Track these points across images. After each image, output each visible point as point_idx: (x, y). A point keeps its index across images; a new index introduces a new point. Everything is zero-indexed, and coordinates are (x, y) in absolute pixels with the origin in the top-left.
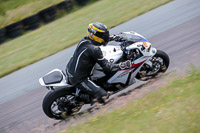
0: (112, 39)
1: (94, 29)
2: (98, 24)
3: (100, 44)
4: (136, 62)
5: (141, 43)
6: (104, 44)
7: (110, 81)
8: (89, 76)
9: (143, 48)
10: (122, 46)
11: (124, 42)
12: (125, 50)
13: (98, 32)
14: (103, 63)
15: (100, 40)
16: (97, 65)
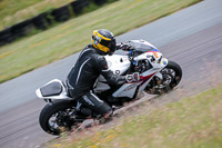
0: (119, 48)
1: (99, 37)
2: (104, 31)
3: (106, 54)
4: (145, 74)
5: (151, 54)
6: (110, 53)
7: (115, 95)
8: (92, 89)
9: (153, 60)
10: (130, 55)
11: (132, 52)
12: (132, 61)
13: (103, 40)
14: (107, 75)
15: (106, 49)
16: (102, 77)
